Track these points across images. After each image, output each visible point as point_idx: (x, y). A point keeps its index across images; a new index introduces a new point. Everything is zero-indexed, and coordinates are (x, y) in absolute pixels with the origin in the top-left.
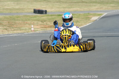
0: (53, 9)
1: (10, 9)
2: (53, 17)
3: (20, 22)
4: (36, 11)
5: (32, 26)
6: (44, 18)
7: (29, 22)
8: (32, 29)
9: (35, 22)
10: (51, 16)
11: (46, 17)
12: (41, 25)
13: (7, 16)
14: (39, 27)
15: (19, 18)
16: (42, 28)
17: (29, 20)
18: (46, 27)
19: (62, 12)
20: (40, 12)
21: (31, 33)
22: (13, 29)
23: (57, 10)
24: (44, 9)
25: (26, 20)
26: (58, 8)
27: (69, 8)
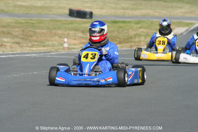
0: (104, 11)
3: (44, 31)
4: (73, 13)
5: (66, 40)
6: (87, 25)
7: (60, 32)
8: (66, 45)
9: (71, 33)
13: (21, 20)
14: (77, 42)
15: (41, 25)
17: (60, 28)
19: (119, 17)
20: (81, 14)
21: (63, 52)
23: (112, 12)
24: (88, 10)
25: (55, 29)
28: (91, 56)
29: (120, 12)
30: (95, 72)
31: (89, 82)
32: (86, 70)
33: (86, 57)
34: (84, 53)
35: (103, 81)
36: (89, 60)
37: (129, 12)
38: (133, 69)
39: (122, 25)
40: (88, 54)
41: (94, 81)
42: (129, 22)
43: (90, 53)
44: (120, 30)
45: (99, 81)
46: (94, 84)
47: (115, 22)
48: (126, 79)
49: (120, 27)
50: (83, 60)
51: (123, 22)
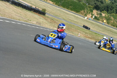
0: (94, 29)
1: (71, 20)
2: (92, 33)
3: (74, 29)
4: (84, 26)
5: (80, 34)
6: (87, 31)
7: (78, 31)
8: (79, 35)
9: (82, 32)
10: (92, 32)
11: (88, 32)
12: (84, 34)
14: (83, 35)
15: (74, 27)
16: (84, 36)
17: (79, 30)
18: (86, 37)
19: (98, 32)
20: (86, 28)
22: (69, 32)
23: (96, 30)
24: (89, 27)
25: (77, 29)
26: (97, 29)
27: (102, 31)
28: (54, 35)
29: (98, 31)
30: (53, 42)
31: (48, 45)
32: (49, 40)
33: (52, 35)
34: (52, 33)
35: (54, 46)
36: (52, 37)
37: (101, 32)
38: (69, 46)
39: (98, 35)
40: (53, 34)
41: (50, 45)
42: (100, 35)
43: (54, 34)
44: (97, 36)
45: (52, 46)
46: (50, 46)
47: (96, 33)
48: (64, 49)
49: (97, 35)
50: (50, 36)
51: (98, 34)
